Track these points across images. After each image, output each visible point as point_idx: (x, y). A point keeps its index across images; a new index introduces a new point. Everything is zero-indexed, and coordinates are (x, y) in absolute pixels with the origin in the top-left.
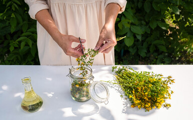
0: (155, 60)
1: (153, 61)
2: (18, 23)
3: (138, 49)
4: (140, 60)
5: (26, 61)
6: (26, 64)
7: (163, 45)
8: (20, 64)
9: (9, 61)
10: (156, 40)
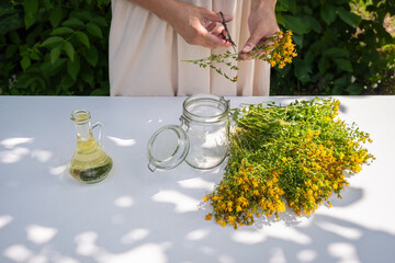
0: (328, 89)
1: (324, 90)
3: (293, 67)
4: (297, 89)
7: (345, 58)
9: (19, 90)
10: (330, 47)
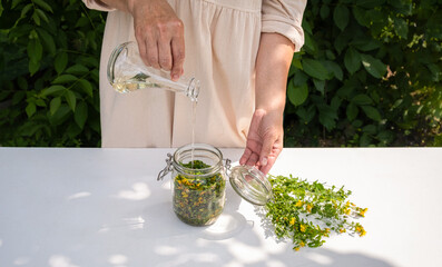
0: (356, 136)
1: (351, 138)
2: (46, 53)
3: (317, 112)
4: (322, 136)
5: (64, 139)
6: (65, 146)
8: (50, 146)
9: (25, 138)
